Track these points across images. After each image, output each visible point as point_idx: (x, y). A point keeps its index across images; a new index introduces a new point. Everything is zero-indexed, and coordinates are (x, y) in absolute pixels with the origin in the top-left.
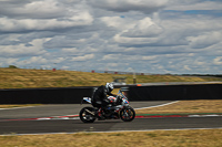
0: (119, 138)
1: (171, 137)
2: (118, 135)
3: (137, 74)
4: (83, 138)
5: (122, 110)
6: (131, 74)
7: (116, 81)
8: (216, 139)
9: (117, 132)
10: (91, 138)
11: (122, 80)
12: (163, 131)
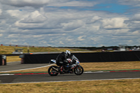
2: (17, 85)
3: (30, 47)
5: (76, 68)
6: (26, 46)
7: (16, 51)
8: (78, 87)
9: (17, 84)
11: (21, 50)
12: (46, 82)
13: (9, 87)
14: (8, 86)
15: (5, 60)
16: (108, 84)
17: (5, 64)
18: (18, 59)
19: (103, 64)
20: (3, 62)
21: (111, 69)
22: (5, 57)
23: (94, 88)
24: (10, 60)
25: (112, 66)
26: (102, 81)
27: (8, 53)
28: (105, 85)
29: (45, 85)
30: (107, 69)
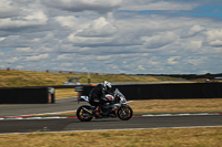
0: (73, 138)
2: (72, 135)
3: (91, 74)
4: (37, 138)
5: (120, 109)
6: (85, 74)
7: (70, 81)
8: (169, 139)
9: (71, 132)
10: (44, 138)
11: (77, 79)
12: (117, 130)
13: (60, 137)
14: (58, 135)
15: (53, 95)
16: (216, 134)
17: (53, 101)
18: (73, 93)
19: (208, 102)
20: (50, 98)
22: (52, 90)
23: (194, 140)
24: (60, 95)
26: (207, 129)
27: (57, 84)
28: (211, 135)
29: (116, 135)
30: (214, 109)
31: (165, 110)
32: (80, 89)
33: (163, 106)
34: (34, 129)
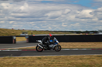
0: (24, 59)
1: (48, 59)
3: (33, 31)
4: (8, 59)
7: (23, 33)
8: (68, 60)
10: (11, 59)
11: (26, 33)
12: (44, 56)
13: (18, 59)
15: (15, 40)
16: (90, 58)
17: (15, 43)
18: (25, 39)
19: (86, 44)
20: (14, 41)
21: (92, 47)
22: (15, 38)
23: (80, 61)
24: (18, 40)
25: (92, 45)
26: (86, 56)
28: (88, 59)
30: (89, 47)
31: (67, 47)
32: (27, 37)
33: (66, 45)
34: (6, 55)
